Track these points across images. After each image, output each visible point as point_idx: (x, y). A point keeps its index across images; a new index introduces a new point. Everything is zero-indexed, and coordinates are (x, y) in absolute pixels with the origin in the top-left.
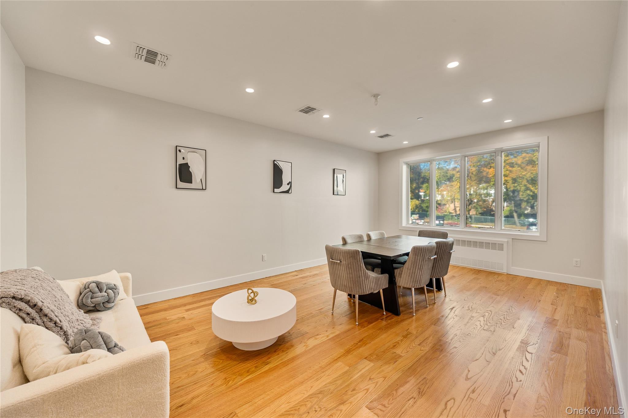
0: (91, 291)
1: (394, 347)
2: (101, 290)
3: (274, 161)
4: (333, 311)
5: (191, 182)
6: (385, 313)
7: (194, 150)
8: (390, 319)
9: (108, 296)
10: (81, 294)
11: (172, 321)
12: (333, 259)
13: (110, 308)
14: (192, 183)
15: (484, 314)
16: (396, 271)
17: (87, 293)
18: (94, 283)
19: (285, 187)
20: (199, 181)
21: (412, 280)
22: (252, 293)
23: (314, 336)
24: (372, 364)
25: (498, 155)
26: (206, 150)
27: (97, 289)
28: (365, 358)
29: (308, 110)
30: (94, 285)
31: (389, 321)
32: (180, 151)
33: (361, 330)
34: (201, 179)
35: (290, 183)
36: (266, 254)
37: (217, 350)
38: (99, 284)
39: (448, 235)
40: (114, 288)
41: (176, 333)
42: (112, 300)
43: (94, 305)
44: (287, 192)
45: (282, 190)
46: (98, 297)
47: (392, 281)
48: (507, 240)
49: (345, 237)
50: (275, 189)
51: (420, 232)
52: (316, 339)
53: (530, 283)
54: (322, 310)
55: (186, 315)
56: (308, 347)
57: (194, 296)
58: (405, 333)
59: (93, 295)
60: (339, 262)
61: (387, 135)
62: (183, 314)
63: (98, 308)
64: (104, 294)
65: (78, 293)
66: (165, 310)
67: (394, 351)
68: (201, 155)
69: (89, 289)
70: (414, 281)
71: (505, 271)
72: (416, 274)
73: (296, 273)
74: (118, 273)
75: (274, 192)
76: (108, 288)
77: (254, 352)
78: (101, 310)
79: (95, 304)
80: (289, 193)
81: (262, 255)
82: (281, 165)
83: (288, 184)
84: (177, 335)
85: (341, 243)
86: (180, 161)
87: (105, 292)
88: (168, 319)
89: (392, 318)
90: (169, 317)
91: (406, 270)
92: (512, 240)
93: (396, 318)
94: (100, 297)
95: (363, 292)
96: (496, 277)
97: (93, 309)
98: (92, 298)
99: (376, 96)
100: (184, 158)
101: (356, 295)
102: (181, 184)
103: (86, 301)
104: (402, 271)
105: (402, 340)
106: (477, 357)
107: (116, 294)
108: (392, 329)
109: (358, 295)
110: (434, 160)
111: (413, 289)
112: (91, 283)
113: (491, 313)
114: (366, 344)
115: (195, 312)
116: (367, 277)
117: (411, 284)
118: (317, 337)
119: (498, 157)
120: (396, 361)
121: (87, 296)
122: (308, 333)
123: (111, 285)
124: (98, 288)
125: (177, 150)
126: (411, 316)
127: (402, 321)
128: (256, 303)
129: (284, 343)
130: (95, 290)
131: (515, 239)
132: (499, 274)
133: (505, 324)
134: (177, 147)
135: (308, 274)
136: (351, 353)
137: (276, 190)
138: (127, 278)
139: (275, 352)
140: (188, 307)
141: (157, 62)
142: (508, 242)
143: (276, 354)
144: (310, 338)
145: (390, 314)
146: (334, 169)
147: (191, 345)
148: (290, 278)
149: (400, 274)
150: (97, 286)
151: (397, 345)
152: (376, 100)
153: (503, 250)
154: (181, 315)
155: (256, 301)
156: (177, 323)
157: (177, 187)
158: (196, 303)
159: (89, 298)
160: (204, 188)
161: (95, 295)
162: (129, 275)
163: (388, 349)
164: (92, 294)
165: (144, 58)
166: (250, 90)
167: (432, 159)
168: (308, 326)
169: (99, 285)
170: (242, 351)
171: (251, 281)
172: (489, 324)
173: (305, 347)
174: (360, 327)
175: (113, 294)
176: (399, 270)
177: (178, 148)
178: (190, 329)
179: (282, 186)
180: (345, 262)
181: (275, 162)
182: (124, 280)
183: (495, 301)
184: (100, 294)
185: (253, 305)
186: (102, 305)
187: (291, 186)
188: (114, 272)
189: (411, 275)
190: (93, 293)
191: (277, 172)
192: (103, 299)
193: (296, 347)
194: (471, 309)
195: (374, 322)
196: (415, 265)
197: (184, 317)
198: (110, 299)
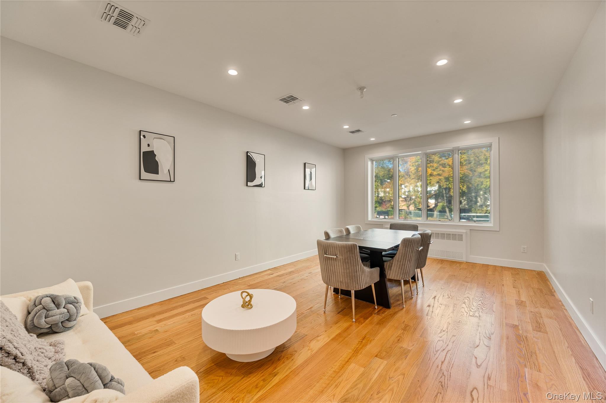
0: (44, 308)
1: (399, 341)
2: (58, 306)
3: (247, 152)
4: (325, 308)
5: (157, 172)
6: (376, 307)
7: (161, 136)
8: (383, 313)
9: (68, 312)
10: (29, 313)
11: (143, 335)
12: (327, 255)
13: (71, 327)
14: (158, 174)
15: (464, 300)
16: (385, 263)
17: (39, 311)
18: (47, 297)
19: (258, 181)
20: (166, 171)
21: (402, 271)
22: (247, 296)
23: (315, 338)
24: (385, 362)
25: (456, 154)
26: (174, 137)
27: (53, 305)
28: (376, 356)
29: (289, 99)
30: (49, 300)
31: (383, 315)
32: (144, 136)
33: (360, 327)
34: (169, 170)
36: (239, 253)
37: (210, 366)
38: (55, 298)
39: (419, 228)
40: (74, 302)
41: (153, 350)
42: (74, 317)
43: (50, 326)
44: (260, 186)
45: (255, 183)
46: (55, 315)
47: (382, 274)
48: (465, 231)
49: (328, 232)
50: (248, 183)
51: (391, 225)
52: (318, 341)
53: (488, 270)
54: (313, 309)
55: (158, 327)
56: (313, 351)
57: (162, 304)
58: (403, 326)
59: (48, 312)
60: (335, 257)
61: (358, 131)
62: (155, 326)
63: (54, 329)
66: (130, 323)
67: (400, 345)
68: (169, 143)
69: (41, 306)
70: (404, 272)
71: (464, 259)
72: (406, 266)
74: (76, 281)
75: (247, 185)
76: (68, 303)
77: (255, 363)
78: (59, 331)
79: (52, 324)
80: (262, 187)
81: (236, 254)
82: (255, 157)
83: (261, 177)
84: (154, 352)
85: (324, 237)
86: (145, 149)
87: (64, 308)
88: (138, 334)
89: (385, 312)
90: (138, 332)
91: (396, 262)
92: (470, 231)
93: (388, 312)
94: (58, 315)
95: (359, 287)
96: (458, 265)
97: (49, 330)
98: (47, 317)
99: (361, 89)
100: (149, 145)
101: (352, 291)
102: (145, 175)
103: (38, 322)
104: (392, 264)
105: (403, 334)
106: (477, 344)
107: (77, 309)
108: (390, 323)
109: (354, 291)
110: (397, 157)
111: (403, 281)
112: (43, 298)
113: (470, 299)
114: (371, 341)
115: (170, 322)
116: (363, 272)
117: (401, 276)
118: (319, 338)
119: (455, 155)
120: (407, 356)
121: (39, 315)
122: (306, 335)
123: (71, 299)
124: (54, 303)
125: (141, 135)
126: (401, 308)
127: (395, 313)
128: (252, 307)
129: (285, 349)
130: (51, 306)
131: (472, 230)
132: (460, 263)
133: (486, 308)
134: (141, 131)
135: (283, 271)
136: (360, 352)
137: (249, 184)
138: (88, 288)
139: (279, 360)
140: (158, 318)
142: (466, 232)
143: (281, 362)
144: (311, 341)
145: (381, 308)
146: (305, 163)
147: (176, 362)
148: (266, 277)
149: (390, 267)
150: (53, 301)
151: (401, 339)
152: (362, 93)
153: (462, 241)
154: (152, 328)
156: (150, 338)
157: (141, 179)
158: (166, 312)
159: (42, 317)
160: (172, 180)
161: (50, 313)
162: (89, 284)
163: (393, 344)
164: (46, 311)
166: (233, 72)
167: (396, 156)
168: (304, 328)
169: (55, 300)
170: (240, 364)
171: (224, 283)
172: (472, 310)
173: (310, 351)
174: (357, 324)
175: (75, 310)
176: (388, 263)
177: (142, 133)
178: (169, 343)
179: (255, 179)
180: (341, 257)
181: (249, 154)
182: (84, 290)
183: (468, 288)
184: (57, 311)
185: (249, 310)
186: (61, 324)
188: (71, 281)
189: (401, 267)
190: (48, 311)
191: (251, 164)
192: (62, 317)
193: (300, 352)
194: (451, 297)
195: (369, 317)
196: (405, 257)
197: (157, 329)
198: (71, 316)
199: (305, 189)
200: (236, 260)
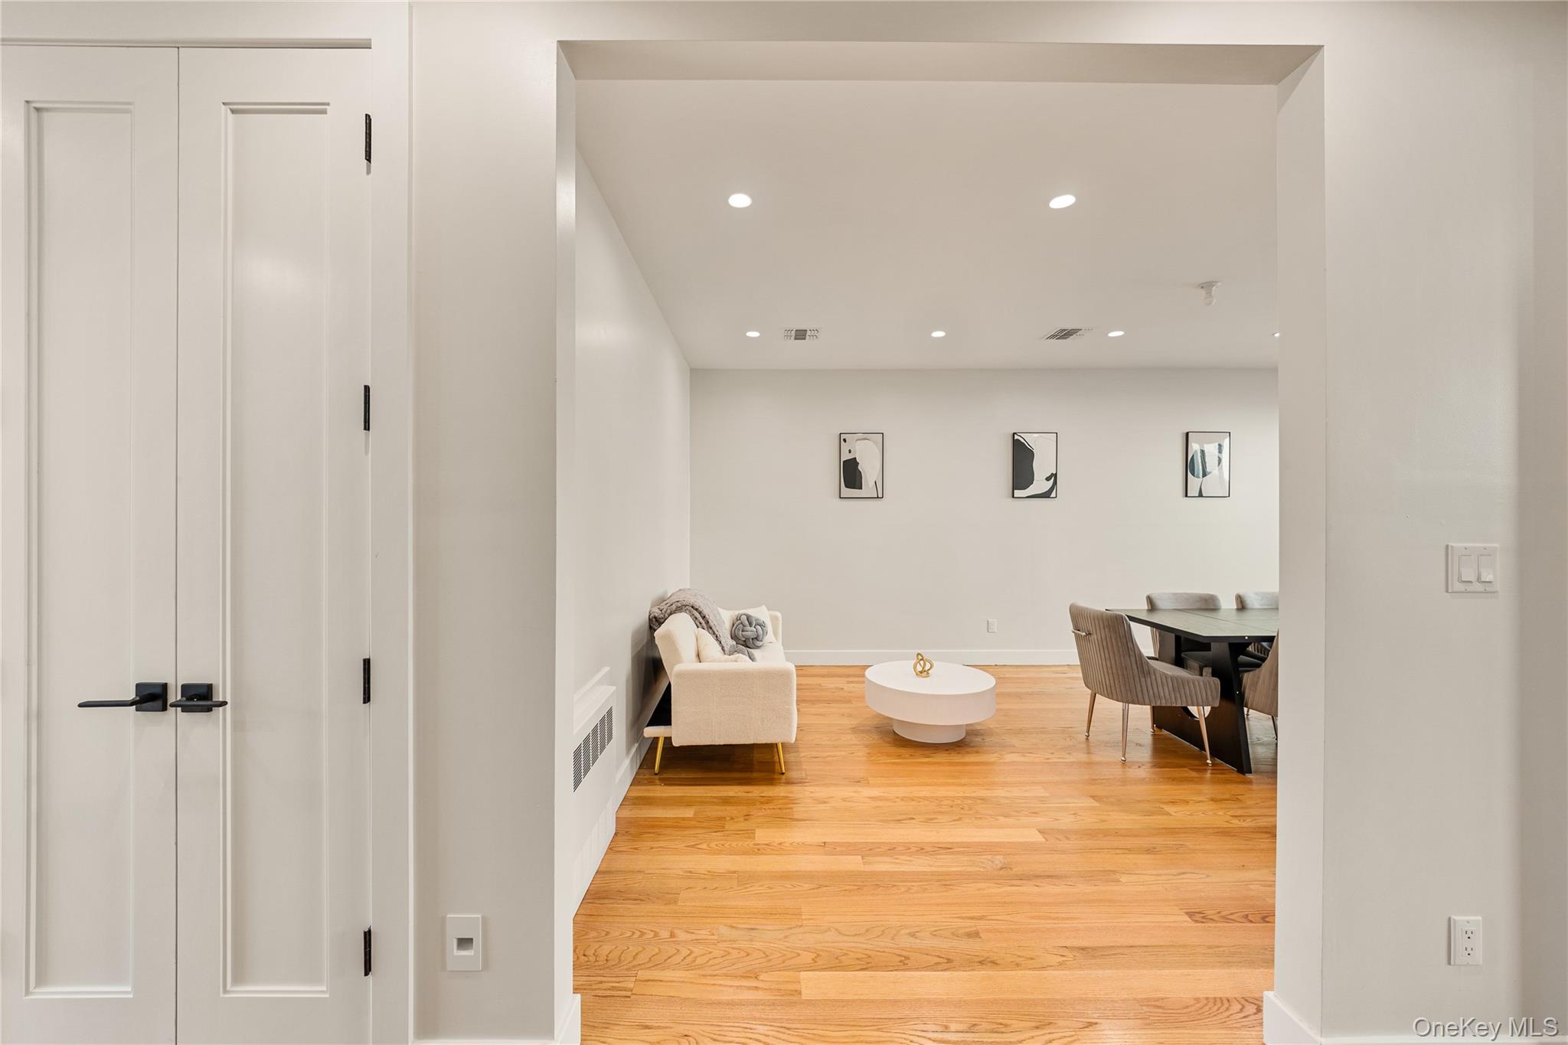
0: (742, 624)
2: (751, 625)
3: (1014, 434)
4: (1087, 732)
5: (860, 486)
6: (1209, 761)
7: (866, 435)
9: (757, 632)
10: (733, 625)
11: (827, 689)
12: (1078, 629)
13: (759, 646)
14: (861, 488)
16: (1245, 670)
17: (739, 625)
18: (745, 615)
19: (1040, 485)
20: (872, 484)
22: (921, 659)
26: (882, 433)
27: (748, 623)
29: (1065, 334)
30: (744, 618)
32: (845, 440)
34: (875, 482)
35: (1054, 477)
36: (995, 620)
40: (762, 625)
42: (761, 639)
44: (1046, 495)
45: (1032, 490)
46: (748, 631)
47: (1230, 691)
49: (1153, 596)
50: (1015, 491)
55: (846, 687)
59: (744, 628)
60: (1084, 634)
63: (748, 644)
64: (753, 628)
65: (731, 624)
67: (1163, 806)
68: (876, 442)
69: (741, 621)
73: (1066, 668)
74: (769, 610)
76: (757, 624)
78: (751, 647)
79: (746, 639)
80: (1049, 497)
81: (988, 621)
82: (1031, 440)
83: (1048, 479)
85: (1145, 606)
86: (846, 457)
87: (755, 627)
94: (751, 632)
98: (743, 631)
100: (850, 451)
102: (847, 492)
103: (738, 633)
107: (765, 633)
112: (742, 615)
120: (1151, 815)
121: (739, 628)
122: (1016, 746)
123: (760, 622)
124: (749, 621)
125: (842, 439)
128: (927, 676)
130: (746, 623)
134: (841, 434)
136: (1071, 784)
137: (1018, 493)
138: (777, 618)
140: (851, 679)
141: (807, 337)
143: (946, 752)
144: (1014, 752)
146: (1187, 434)
151: (1180, 803)
152: (1209, 292)
155: (928, 673)
157: (841, 496)
159: (740, 630)
160: (880, 495)
161: (746, 628)
162: (779, 614)
164: (743, 626)
165: (793, 338)
169: (748, 618)
175: (762, 632)
176: (1251, 673)
177: (843, 437)
179: (1032, 483)
180: (1096, 636)
181: (1016, 437)
182: (774, 619)
184: (749, 628)
185: (923, 678)
186: (752, 641)
187: (1055, 483)
188: (764, 607)
191: (1022, 457)
192: (753, 635)
193: (981, 754)
198: (758, 636)
199: (1186, 496)
200: (988, 631)
